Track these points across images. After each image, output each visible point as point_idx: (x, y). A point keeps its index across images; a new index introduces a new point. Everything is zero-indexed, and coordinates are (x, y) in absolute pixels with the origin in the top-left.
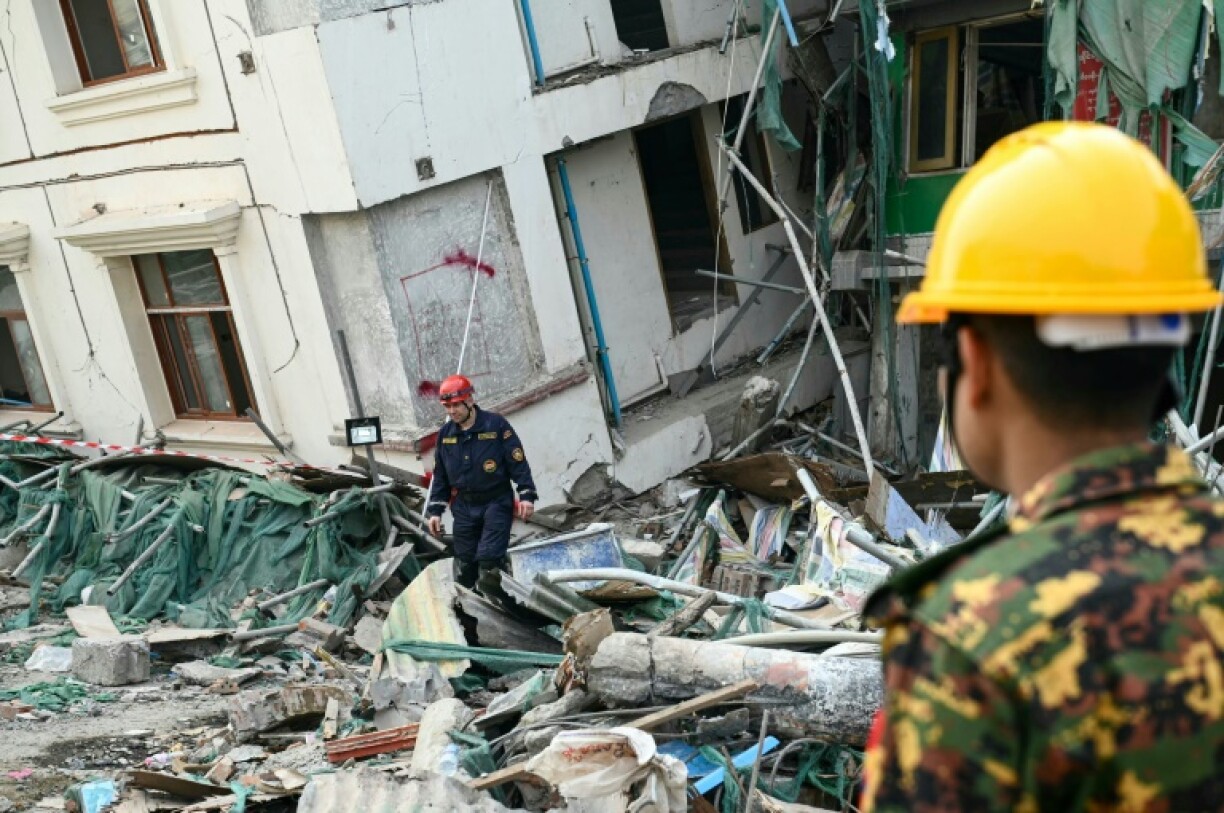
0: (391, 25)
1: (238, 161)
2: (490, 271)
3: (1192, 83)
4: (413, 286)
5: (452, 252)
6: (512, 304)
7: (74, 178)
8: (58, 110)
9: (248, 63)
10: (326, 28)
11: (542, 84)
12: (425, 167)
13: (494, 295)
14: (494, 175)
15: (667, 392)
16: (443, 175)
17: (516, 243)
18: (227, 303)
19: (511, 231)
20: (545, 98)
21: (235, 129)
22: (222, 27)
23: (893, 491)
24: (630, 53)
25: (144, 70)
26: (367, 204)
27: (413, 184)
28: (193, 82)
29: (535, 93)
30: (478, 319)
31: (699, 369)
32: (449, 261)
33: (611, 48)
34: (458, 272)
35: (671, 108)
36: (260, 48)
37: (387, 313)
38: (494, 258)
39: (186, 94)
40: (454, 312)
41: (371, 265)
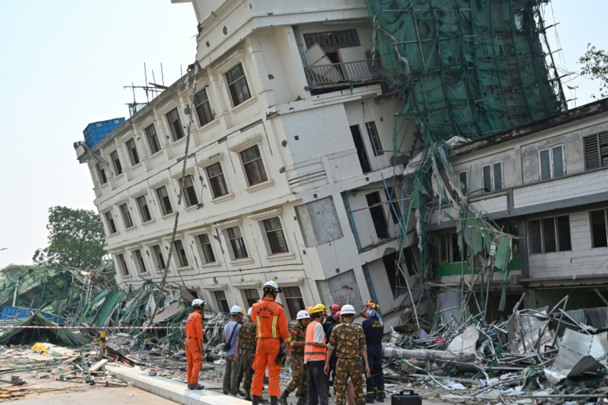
0: (330, 245)
1: (303, 270)
2: (352, 289)
3: (484, 250)
4: (337, 293)
5: (344, 285)
6: (357, 295)
7: (271, 272)
8: (268, 259)
9: (304, 252)
10: (319, 247)
11: (361, 250)
12: (338, 270)
13: (353, 294)
14: (352, 270)
15: (393, 312)
16: (342, 271)
17: (356, 283)
18: (301, 296)
19: (355, 280)
20: (361, 254)
21: (302, 264)
22: (300, 246)
23: (423, 331)
24: (381, 240)
25: (285, 251)
26: (327, 278)
27: (335, 274)
28: (294, 255)
29: (359, 253)
30: (350, 298)
31: (400, 306)
32: (343, 288)
33: (376, 240)
34: (345, 290)
35: (389, 253)
36: (307, 250)
37: (332, 299)
38: (353, 286)
39: (293, 257)
40: (345, 298)
41: (328, 289)
